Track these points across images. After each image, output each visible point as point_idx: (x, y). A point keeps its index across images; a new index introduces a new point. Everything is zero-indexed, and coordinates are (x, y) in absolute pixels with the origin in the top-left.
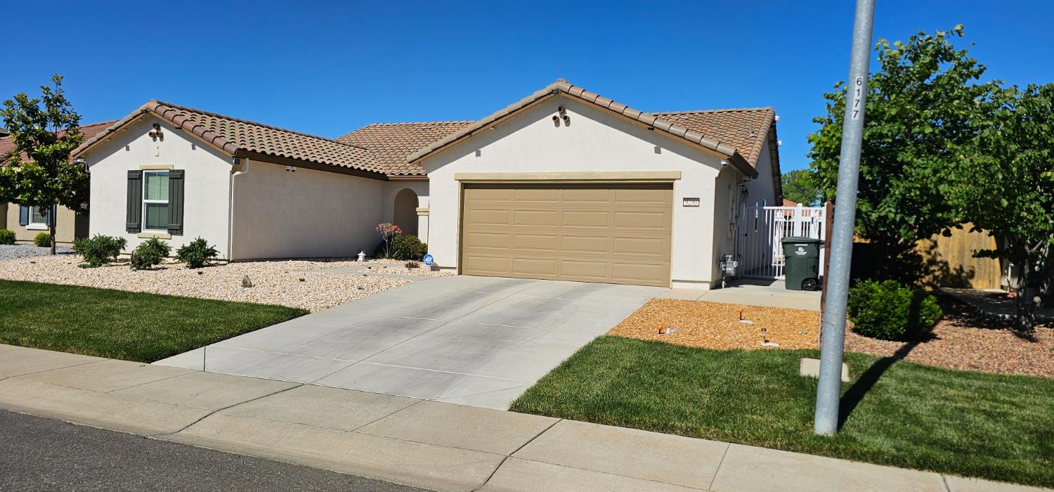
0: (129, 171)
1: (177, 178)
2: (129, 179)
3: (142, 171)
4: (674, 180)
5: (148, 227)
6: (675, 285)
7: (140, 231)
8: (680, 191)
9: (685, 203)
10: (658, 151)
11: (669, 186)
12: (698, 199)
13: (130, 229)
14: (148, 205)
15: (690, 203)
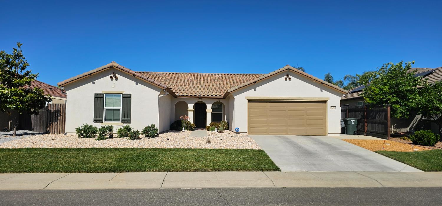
0: (95, 94)
1: (127, 98)
2: (95, 97)
3: (104, 94)
4: (327, 100)
5: (106, 120)
6: (329, 135)
7: (103, 122)
8: (329, 104)
9: (331, 108)
10: (321, 91)
11: (325, 102)
12: (335, 107)
13: (96, 121)
14: (107, 110)
15: (333, 108)
